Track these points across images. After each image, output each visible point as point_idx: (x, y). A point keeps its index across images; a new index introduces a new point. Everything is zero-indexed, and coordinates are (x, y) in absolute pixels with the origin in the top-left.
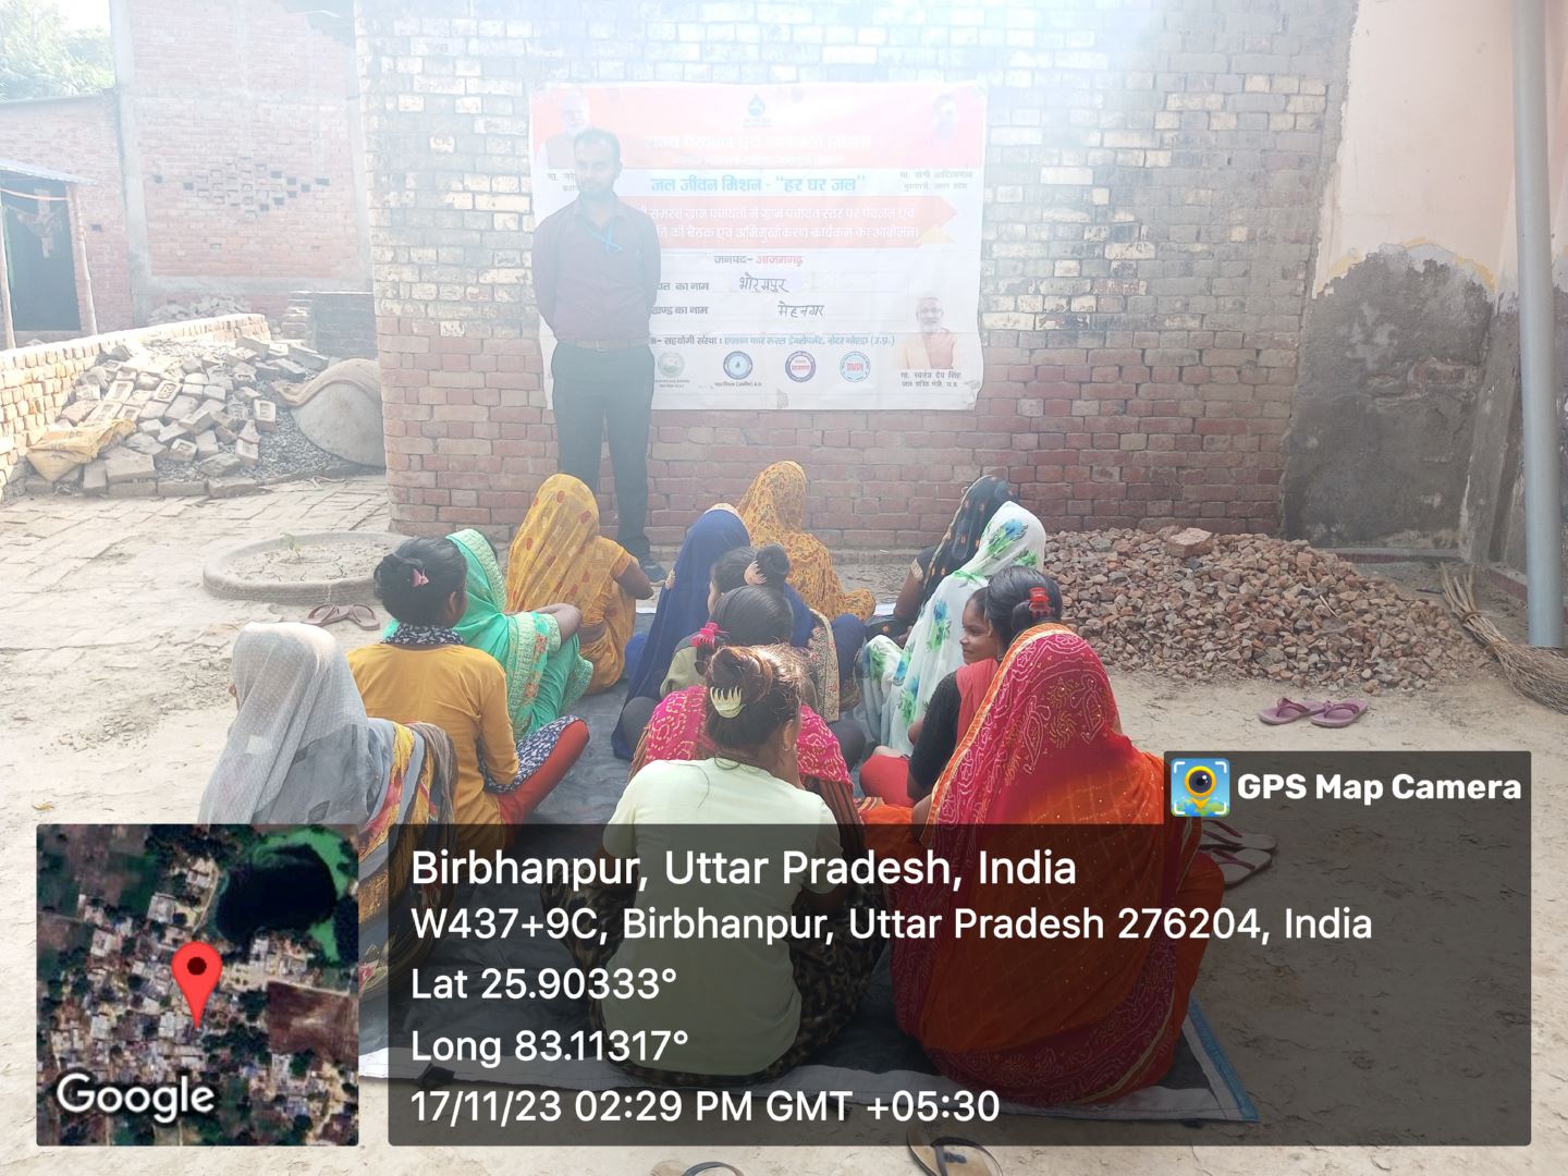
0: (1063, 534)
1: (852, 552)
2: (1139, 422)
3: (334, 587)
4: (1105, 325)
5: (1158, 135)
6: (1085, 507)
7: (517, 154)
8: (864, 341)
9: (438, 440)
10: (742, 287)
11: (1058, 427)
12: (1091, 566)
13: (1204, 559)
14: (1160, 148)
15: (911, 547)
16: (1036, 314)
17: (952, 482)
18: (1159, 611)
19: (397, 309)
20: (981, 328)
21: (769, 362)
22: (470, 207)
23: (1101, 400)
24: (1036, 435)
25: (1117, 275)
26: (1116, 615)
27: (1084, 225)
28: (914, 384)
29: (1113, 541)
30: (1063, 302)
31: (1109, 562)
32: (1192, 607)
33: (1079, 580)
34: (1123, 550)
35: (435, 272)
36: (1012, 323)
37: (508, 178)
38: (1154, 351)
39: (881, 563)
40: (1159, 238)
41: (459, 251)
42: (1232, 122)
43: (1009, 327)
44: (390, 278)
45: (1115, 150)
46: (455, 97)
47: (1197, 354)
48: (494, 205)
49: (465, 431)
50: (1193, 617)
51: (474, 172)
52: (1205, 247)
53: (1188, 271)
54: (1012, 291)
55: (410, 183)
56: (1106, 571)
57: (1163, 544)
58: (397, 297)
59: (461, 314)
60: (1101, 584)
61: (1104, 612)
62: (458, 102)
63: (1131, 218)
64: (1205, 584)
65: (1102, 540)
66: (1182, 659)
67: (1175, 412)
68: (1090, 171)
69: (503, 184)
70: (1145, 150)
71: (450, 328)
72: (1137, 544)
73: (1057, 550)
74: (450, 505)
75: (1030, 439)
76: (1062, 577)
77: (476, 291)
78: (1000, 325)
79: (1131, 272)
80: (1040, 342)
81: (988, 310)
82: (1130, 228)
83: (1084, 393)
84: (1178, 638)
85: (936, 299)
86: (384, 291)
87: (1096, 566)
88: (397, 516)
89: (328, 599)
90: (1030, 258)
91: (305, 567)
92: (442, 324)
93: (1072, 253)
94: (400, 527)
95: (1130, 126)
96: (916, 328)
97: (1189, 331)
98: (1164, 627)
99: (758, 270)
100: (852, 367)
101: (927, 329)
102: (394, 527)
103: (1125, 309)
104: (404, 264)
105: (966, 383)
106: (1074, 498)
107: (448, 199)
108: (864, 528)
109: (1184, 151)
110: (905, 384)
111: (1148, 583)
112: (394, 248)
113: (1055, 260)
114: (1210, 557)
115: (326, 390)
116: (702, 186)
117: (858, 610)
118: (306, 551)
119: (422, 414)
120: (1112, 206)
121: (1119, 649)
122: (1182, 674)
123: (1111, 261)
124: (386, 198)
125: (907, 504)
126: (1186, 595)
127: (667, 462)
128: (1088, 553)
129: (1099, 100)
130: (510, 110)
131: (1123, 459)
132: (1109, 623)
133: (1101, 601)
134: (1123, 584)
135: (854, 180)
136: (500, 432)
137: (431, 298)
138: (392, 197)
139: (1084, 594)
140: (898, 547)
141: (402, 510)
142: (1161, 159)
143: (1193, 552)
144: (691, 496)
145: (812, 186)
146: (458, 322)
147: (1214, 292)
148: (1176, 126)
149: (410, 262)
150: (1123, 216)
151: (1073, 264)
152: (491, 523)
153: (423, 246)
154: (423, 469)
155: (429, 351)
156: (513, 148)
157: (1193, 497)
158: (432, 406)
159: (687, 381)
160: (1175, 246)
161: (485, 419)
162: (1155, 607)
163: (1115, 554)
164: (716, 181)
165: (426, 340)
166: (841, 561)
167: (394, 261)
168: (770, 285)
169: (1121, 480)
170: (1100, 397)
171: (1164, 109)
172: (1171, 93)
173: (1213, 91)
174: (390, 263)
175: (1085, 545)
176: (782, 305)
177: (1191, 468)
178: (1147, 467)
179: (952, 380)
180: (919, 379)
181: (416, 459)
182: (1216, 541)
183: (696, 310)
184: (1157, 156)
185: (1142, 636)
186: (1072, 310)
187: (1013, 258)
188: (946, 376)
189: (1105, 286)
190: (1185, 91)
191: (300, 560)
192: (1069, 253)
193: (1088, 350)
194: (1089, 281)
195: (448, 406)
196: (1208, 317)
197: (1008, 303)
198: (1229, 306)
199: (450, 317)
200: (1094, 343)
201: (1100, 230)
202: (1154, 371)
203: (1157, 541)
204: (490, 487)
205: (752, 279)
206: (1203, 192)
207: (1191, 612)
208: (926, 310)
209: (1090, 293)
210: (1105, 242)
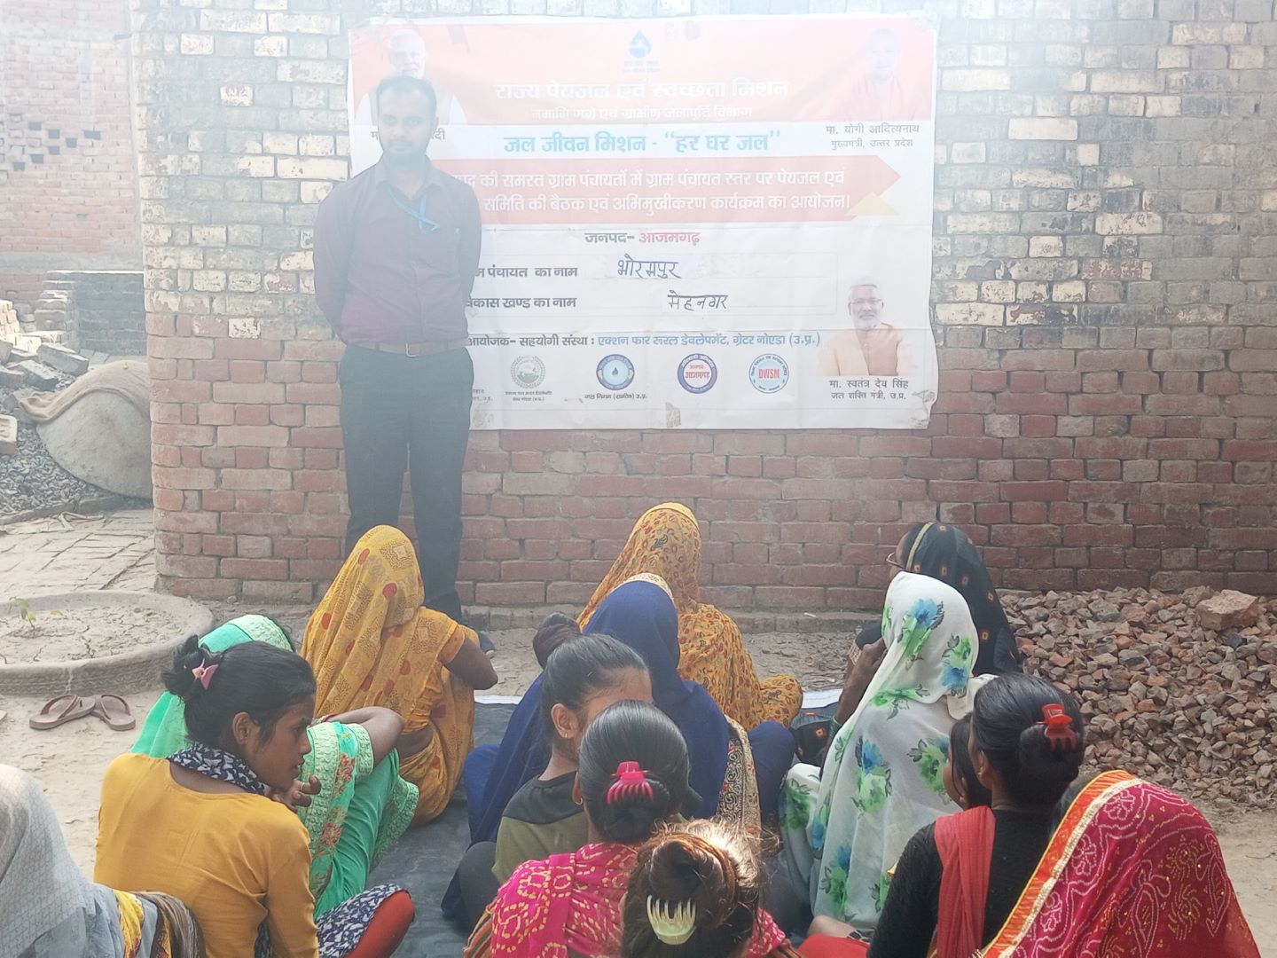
0: (1052, 595)
1: (768, 616)
2: (1148, 444)
3: (77, 671)
4: (1098, 319)
5: (1161, 76)
6: (1078, 557)
7: (332, 107)
8: (780, 339)
9: (223, 471)
10: (621, 272)
11: (1039, 451)
12: (1093, 641)
13: (1248, 633)
14: (1166, 93)
15: (846, 609)
16: (1006, 305)
17: (900, 523)
18: (1190, 706)
19: (173, 304)
20: (934, 322)
21: (656, 367)
22: (272, 174)
23: (1095, 416)
24: (1011, 461)
25: (1113, 254)
26: (1131, 711)
27: (1068, 191)
28: (847, 395)
29: (1121, 606)
30: (1042, 289)
31: (1118, 636)
32: (1237, 701)
33: (1078, 661)
34: (1137, 620)
35: (225, 256)
36: (974, 317)
37: (320, 137)
38: (1164, 352)
39: (807, 631)
40: (1167, 207)
41: (256, 229)
42: (1259, 60)
43: (971, 321)
44: (166, 264)
45: (1106, 95)
46: (253, 36)
47: (1222, 356)
48: (301, 171)
49: (256, 458)
50: (1238, 715)
51: (277, 130)
52: (1228, 218)
53: (1206, 249)
54: (975, 276)
55: (194, 143)
56: (1114, 648)
57: (1191, 612)
58: (174, 287)
59: (256, 309)
60: (1109, 667)
61: (1115, 707)
62: (258, 42)
63: (1130, 183)
64: (1252, 668)
65: (1106, 603)
66: (1227, 774)
67: (1195, 433)
68: (1074, 123)
69: (314, 145)
70: (1145, 95)
71: (242, 327)
72: (1155, 610)
73: (1045, 619)
74: (236, 555)
75: (1003, 467)
76: (1055, 657)
77: (276, 279)
78: (959, 319)
79: (1131, 251)
80: (1011, 341)
81: (944, 300)
82: (1128, 195)
83: (1073, 405)
84: (1219, 744)
85: (875, 287)
86: (157, 281)
87: (1100, 641)
88: (166, 570)
89: (68, 688)
90: (997, 234)
91: (40, 643)
92: (232, 322)
93: (1051, 227)
94: (169, 584)
95: (1124, 65)
96: (848, 323)
97: (1211, 326)
98: (1198, 728)
99: (641, 251)
100: (764, 374)
101: (863, 324)
102: (161, 584)
103: (1124, 296)
104: (185, 246)
105: (918, 394)
106: (1062, 545)
107: (243, 164)
108: (781, 583)
109: (1196, 96)
110: (835, 395)
111: (1174, 665)
112: (172, 226)
113: (1029, 236)
114: (1256, 630)
115: (82, 403)
116: (569, 145)
117: (779, 707)
118: (43, 619)
119: (202, 437)
120: (1104, 167)
121: (1139, 759)
122: (1229, 795)
123: (1103, 236)
124: (163, 162)
125: (841, 553)
126: (1227, 683)
127: (522, 497)
128: (1089, 622)
129: (1083, 32)
130: (323, 53)
131: (1128, 494)
132: (1122, 722)
133: (1109, 690)
134: (1140, 666)
135: (766, 137)
136: (304, 461)
137: (218, 289)
138: (170, 162)
139: (1087, 681)
140: (829, 609)
141: (172, 563)
142: (1167, 106)
143: (1231, 625)
144: (552, 542)
145: (712, 145)
146: (253, 319)
147: (1241, 277)
148: (1186, 64)
149: (191, 244)
150: (1118, 180)
151: (1054, 241)
152: (288, 579)
153: (209, 223)
154: (201, 508)
155: (214, 357)
156: (327, 100)
157: (1223, 544)
158: (216, 427)
159: (549, 392)
160: (1188, 217)
161: (285, 444)
162: (1185, 700)
163: (1126, 624)
164: (587, 139)
165: (210, 342)
166: (752, 628)
167: (171, 242)
168: (658, 269)
169: (1126, 521)
170: (1094, 412)
171: (1170, 42)
172: (1177, 22)
173: (1233, 21)
174: (165, 245)
175: (1083, 611)
176: (673, 295)
177: (1220, 504)
178: (1161, 505)
179: (898, 390)
180: (853, 389)
181: (192, 496)
182: (1262, 608)
183: (561, 302)
184: (1161, 102)
185: (1170, 742)
186: (1054, 299)
187: (974, 234)
188: (889, 384)
189: (1096, 269)
190: (1196, 21)
191: (34, 633)
192: (1047, 228)
193: (1076, 350)
194: (1075, 262)
195: (236, 428)
196: (1234, 307)
197: (969, 290)
198: (1263, 294)
199: (242, 312)
200: (1083, 342)
201: (1088, 199)
202: (1165, 378)
203: (1181, 606)
204: (289, 530)
205: (633, 262)
206: (1222, 148)
207: (1236, 709)
208: (861, 301)
209: (1077, 278)
210: (1095, 213)
